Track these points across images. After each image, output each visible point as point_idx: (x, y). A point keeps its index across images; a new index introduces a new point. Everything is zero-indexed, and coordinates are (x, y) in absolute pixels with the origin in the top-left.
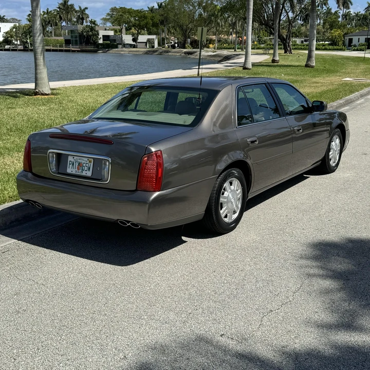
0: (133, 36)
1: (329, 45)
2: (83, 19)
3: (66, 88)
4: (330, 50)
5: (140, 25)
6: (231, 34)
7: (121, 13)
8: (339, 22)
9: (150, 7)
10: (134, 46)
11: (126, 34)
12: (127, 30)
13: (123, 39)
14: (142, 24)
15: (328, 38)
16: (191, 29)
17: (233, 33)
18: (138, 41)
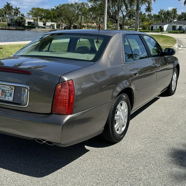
0: (43, 23)
1: (142, 29)
2: (17, 13)
3: (6, 45)
4: (142, 32)
5: (47, 17)
6: (93, 23)
7: (37, 11)
8: (146, 18)
9: (52, 8)
10: (44, 28)
11: (40, 21)
12: (40, 19)
13: (38, 24)
14: (48, 17)
15: (141, 26)
16: (74, 19)
17: (94, 23)
18: (46, 25)
